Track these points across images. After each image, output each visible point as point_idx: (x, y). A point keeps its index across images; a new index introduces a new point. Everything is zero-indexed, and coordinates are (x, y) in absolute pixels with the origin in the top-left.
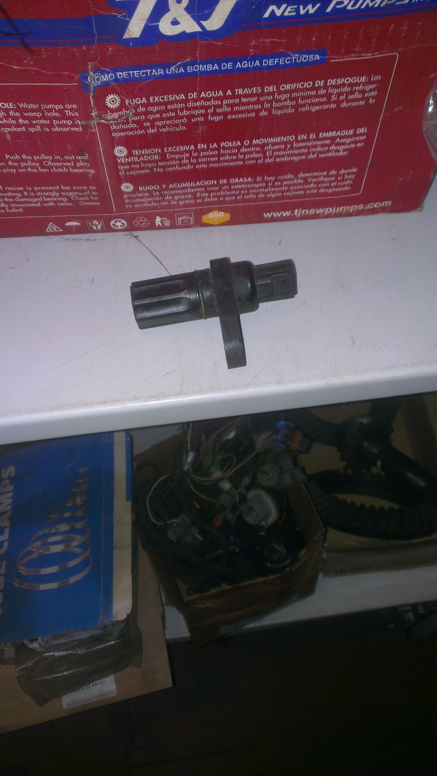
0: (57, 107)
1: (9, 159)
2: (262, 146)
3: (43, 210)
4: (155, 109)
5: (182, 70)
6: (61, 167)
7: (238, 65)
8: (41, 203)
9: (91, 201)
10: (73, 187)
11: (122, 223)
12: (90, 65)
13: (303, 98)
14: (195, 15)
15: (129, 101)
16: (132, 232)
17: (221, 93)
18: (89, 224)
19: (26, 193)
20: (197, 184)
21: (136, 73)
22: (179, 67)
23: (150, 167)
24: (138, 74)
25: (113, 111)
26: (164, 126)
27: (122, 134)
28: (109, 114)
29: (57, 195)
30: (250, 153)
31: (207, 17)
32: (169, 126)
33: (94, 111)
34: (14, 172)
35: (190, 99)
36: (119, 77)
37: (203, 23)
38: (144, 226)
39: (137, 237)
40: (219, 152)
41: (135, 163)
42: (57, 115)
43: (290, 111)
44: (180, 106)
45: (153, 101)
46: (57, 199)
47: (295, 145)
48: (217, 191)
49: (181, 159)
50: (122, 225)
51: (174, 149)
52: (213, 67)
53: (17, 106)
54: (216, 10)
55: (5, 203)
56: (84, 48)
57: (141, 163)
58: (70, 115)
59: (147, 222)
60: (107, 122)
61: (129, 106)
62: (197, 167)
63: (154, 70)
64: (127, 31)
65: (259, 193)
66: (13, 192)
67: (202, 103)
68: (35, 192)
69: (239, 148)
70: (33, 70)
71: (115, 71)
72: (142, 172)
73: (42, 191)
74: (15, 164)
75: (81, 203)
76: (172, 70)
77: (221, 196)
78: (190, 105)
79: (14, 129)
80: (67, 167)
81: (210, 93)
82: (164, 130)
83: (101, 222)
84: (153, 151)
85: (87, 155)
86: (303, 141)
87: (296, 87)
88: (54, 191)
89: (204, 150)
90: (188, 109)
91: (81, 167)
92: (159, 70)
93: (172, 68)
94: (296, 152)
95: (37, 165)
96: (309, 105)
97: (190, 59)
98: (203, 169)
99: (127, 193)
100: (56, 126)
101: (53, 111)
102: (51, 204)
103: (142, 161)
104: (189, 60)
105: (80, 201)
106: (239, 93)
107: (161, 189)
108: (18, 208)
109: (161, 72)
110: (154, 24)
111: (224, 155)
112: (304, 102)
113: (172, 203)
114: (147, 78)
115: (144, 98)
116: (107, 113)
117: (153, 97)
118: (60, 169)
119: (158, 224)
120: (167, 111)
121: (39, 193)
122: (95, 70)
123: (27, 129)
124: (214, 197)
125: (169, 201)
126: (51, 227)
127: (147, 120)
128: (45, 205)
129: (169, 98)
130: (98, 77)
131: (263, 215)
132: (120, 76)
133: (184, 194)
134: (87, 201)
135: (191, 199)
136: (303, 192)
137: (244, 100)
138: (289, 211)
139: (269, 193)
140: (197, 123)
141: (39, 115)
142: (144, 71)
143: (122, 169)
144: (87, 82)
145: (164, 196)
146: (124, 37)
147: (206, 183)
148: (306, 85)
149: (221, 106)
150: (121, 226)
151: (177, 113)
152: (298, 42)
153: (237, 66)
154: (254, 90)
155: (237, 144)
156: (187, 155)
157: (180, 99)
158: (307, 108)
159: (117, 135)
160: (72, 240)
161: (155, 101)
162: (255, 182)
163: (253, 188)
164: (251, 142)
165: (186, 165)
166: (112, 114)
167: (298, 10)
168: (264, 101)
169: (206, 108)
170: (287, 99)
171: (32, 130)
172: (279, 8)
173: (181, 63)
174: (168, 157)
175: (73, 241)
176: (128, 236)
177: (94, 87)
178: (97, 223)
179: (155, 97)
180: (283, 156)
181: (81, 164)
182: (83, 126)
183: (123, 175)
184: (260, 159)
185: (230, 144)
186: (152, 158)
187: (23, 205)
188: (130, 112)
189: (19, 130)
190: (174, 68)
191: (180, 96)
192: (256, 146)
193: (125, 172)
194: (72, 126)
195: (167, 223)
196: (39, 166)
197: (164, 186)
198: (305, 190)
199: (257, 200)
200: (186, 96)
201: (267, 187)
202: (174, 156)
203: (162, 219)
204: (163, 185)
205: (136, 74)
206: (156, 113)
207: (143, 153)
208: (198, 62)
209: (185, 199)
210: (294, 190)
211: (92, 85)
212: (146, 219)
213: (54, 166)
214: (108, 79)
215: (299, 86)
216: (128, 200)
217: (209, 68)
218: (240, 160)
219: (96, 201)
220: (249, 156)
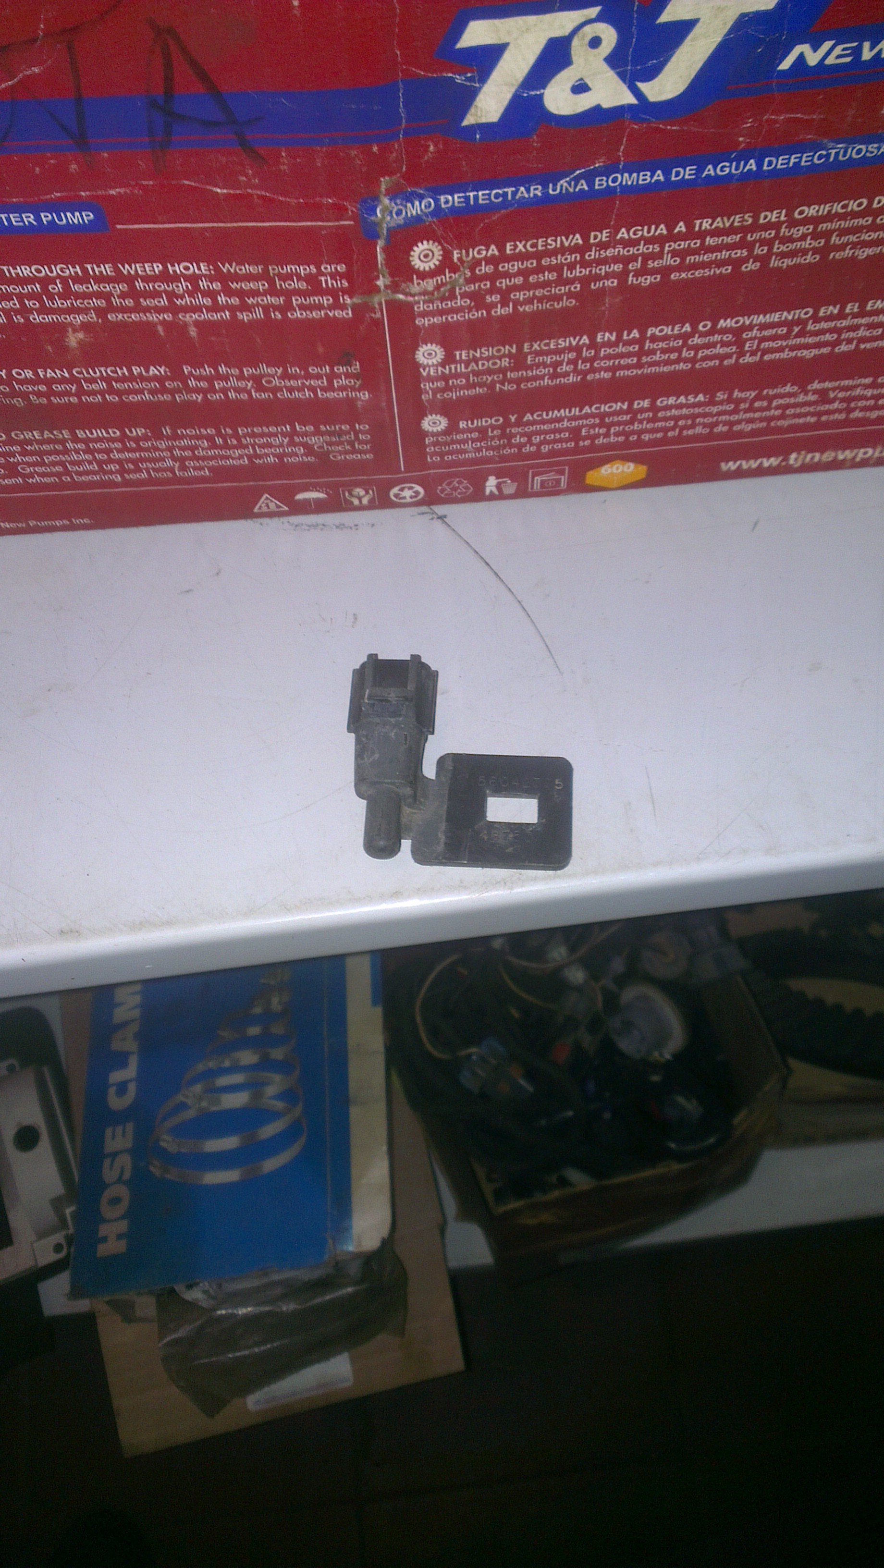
0: (302, 270)
1: (190, 373)
2: (738, 332)
3: (254, 471)
4: (514, 267)
5: (583, 185)
6: (300, 389)
7: (709, 170)
8: (250, 458)
9: (354, 451)
10: (321, 427)
11: (414, 492)
12: (385, 183)
13: (843, 232)
14: (627, 70)
15: (461, 254)
16: (432, 507)
17: (662, 229)
18: (344, 495)
19: (220, 440)
20: (584, 411)
21: (483, 195)
22: (577, 180)
23: (488, 382)
24: (487, 197)
25: (423, 275)
26: (530, 301)
27: (436, 320)
28: (415, 282)
29: (285, 443)
30: (708, 346)
31: (651, 74)
32: (540, 300)
33: (384, 276)
34: (199, 400)
35: (594, 245)
36: (443, 206)
37: (641, 86)
38: (459, 496)
39: (445, 519)
40: (642, 347)
41: (457, 376)
42: (303, 285)
43: (809, 258)
44: (571, 258)
45: (512, 252)
46: (284, 451)
47: (810, 327)
48: (625, 423)
49: (556, 365)
50: (413, 494)
51: (547, 345)
52: (652, 177)
53: (217, 269)
54: (674, 59)
55: (174, 458)
56: (375, 149)
57: (471, 375)
58: (330, 285)
59: (467, 488)
60: (410, 299)
61: (459, 264)
62: (589, 377)
63: (522, 189)
64: (473, 110)
65: (716, 424)
66: (191, 438)
67: (620, 251)
68: (238, 439)
69: (686, 337)
70: (257, 195)
71: (435, 193)
72: (472, 392)
73: (253, 435)
74: (203, 384)
75: (334, 456)
76: (562, 186)
77: (633, 432)
78: (592, 255)
79: (205, 316)
80: (313, 389)
81: (639, 230)
82: (527, 308)
83: (371, 492)
84: (499, 351)
85: (358, 363)
86: (830, 318)
87: (829, 211)
88: (279, 436)
89: (609, 344)
90: (584, 264)
91: (342, 388)
92: (532, 188)
93: (562, 182)
94: (811, 340)
95: (249, 385)
96: (854, 246)
97: (604, 162)
98: (601, 381)
99: (433, 434)
100: (297, 309)
101: (295, 278)
102: (271, 459)
103: (473, 371)
104: (601, 164)
105: (333, 451)
106: (703, 228)
107: (507, 423)
108: (201, 468)
109: (537, 191)
110: (533, 93)
111: (653, 352)
112: (844, 239)
113: (528, 449)
114: (505, 204)
115: (493, 247)
116: (412, 281)
117: (513, 243)
118: (296, 393)
119: (491, 492)
120: (540, 270)
121: (248, 439)
122: (393, 194)
123: (233, 316)
124: (617, 434)
125: (520, 446)
126: (266, 502)
127: (492, 291)
128: (257, 461)
129: (547, 244)
130: (400, 207)
131: (719, 467)
132: (447, 202)
133: (554, 431)
134: (346, 452)
135: (567, 440)
136: (813, 420)
137: (710, 241)
138: (776, 455)
139: (739, 422)
140: (603, 291)
141: (263, 286)
142: (500, 191)
143: (428, 388)
144: (373, 218)
145: (513, 436)
146: (465, 123)
147: (604, 408)
148: (853, 206)
149: (660, 255)
150: (411, 497)
151: (560, 275)
152: (849, 119)
153: (706, 173)
154: (737, 220)
155: (684, 329)
156: (572, 356)
157: (572, 244)
158: (848, 253)
159: (426, 322)
160: (307, 528)
161: (517, 251)
162: (712, 402)
163: (705, 415)
164: (715, 324)
165: (566, 375)
166: (421, 282)
167: (857, 52)
168: (755, 241)
169: (626, 261)
170: (807, 235)
171: (244, 317)
172: (815, 49)
173: (583, 170)
174: (531, 361)
175: (309, 530)
176: (425, 515)
177: (388, 229)
178: (362, 493)
179: (518, 243)
180: (781, 349)
181: (344, 381)
182: (354, 308)
183: (426, 401)
184: (728, 356)
185: (667, 330)
186: (494, 364)
187: (213, 463)
188: (460, 276)
189: (216, 317)
190: (566, 182)
191: (573, 238)
192: (724, 331)
193: (434, 394)
194: (331, 307)
195: (510, 488)
196: (252, 387)
197: (513, 418)
198: (819, 414)
199: (711, 437)
200: (586, 238)
201: (735, 411)
202: (543, 359)
203: (500, 480)
204: (511, 416)
205: (481, 197)
206: (515, 275)
207: (478, 355)
208: (621, 167)
209: (555, 441)
210: (795, 416)
211: (385, 225)
212: (465, 482)
213: (285, 387)
214: (421, 210)
215: (837, 208)
216: (432, 448)
217: (644, 178)
218: (686, 360)
219: (365, 452)
220: (707, 352)
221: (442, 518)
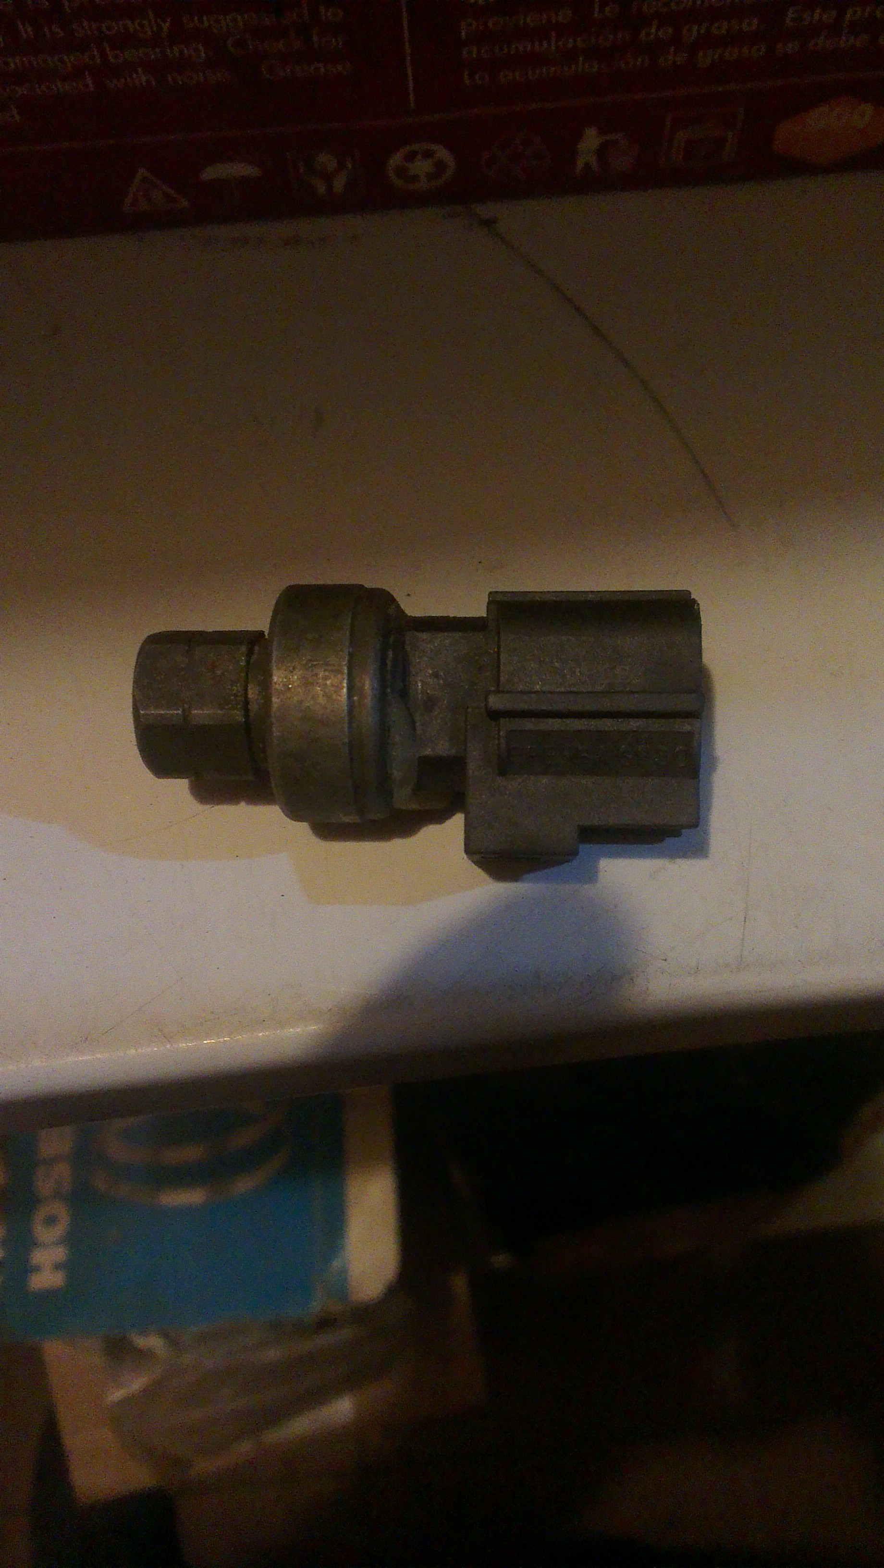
8: (97, 74)
9: (311, 54)
11: (434, 164)
16: (472, 204)
18: (296, 170)
19: (29, 27)
29: (164, 34)
39: (495, 226)
46: (164, 53)
50: (434, 170)
59: (538, 157)
68: (66, 22)
73: (96, 15)
75: (270, 69)
83: (347, 161)
88: (150, 13)
99: (478, 11)
102: (140, 78)
105: (267, 55)
113: (668, 58)
121: (85, 23)
124: (856, 28)
125: (656, 49)
126: (145, 189)
128: (113, 85)
134: (295, 57)
150: (430, 177)
176: (456, 218)
178: (332, 165)
195: (624, 159)
203: (606, 137)
209: (727, 41)
212: (538, 140)
216: (475, 48)
219: (334, 57)
221: (489, 223)
